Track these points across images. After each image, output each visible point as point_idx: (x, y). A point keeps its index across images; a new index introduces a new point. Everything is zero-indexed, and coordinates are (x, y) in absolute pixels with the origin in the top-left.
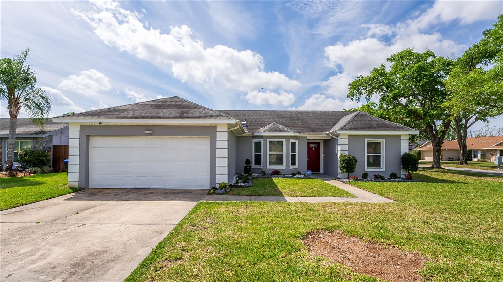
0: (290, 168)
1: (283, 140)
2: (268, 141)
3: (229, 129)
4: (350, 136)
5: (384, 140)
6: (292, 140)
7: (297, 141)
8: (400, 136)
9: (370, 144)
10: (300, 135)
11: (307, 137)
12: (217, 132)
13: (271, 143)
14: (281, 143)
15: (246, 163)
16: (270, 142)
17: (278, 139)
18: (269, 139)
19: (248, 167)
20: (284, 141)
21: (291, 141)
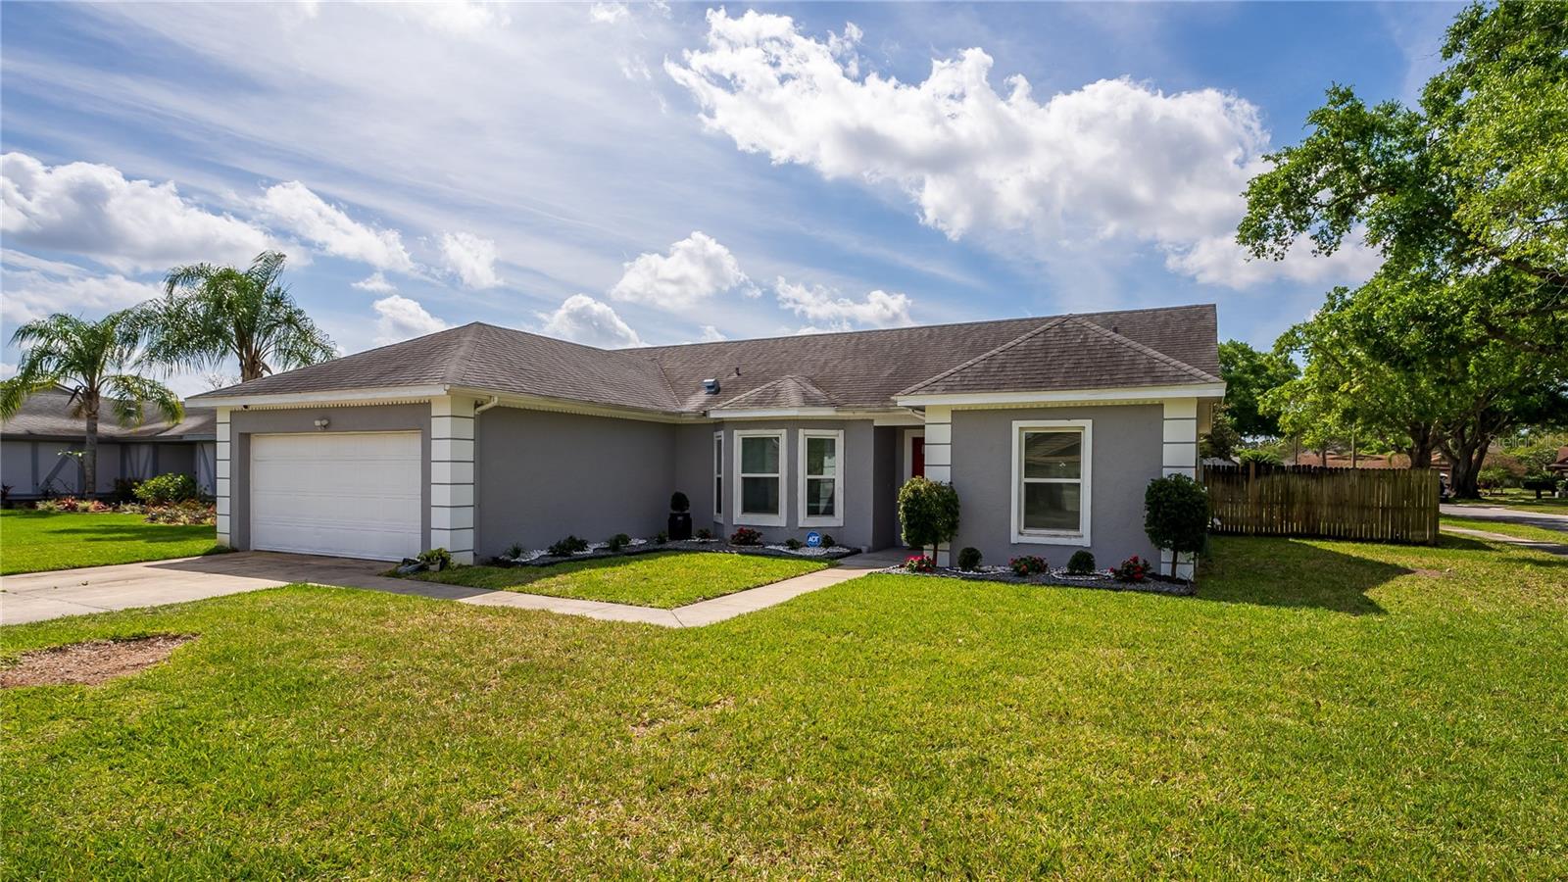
0: (800, 525)
1: (779, 431)
2: (738, 436)
3: (475, 408)
4: (957, 414)
5: (1088, 424)
6: (808, 432)
7: (838, 436)
8: (1158, 407)
9: (1033, 441)
10: (840, 414)
11: (872, 420)
12: (433, 419)
13: (745, 441)
14: (773, 442)
15: (674, 507)
16: (743, 439)
17: (766, 429)
18: (740, 432)
19: (680, 518)
20: (782, 434)
21: (803, 436)
